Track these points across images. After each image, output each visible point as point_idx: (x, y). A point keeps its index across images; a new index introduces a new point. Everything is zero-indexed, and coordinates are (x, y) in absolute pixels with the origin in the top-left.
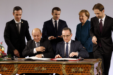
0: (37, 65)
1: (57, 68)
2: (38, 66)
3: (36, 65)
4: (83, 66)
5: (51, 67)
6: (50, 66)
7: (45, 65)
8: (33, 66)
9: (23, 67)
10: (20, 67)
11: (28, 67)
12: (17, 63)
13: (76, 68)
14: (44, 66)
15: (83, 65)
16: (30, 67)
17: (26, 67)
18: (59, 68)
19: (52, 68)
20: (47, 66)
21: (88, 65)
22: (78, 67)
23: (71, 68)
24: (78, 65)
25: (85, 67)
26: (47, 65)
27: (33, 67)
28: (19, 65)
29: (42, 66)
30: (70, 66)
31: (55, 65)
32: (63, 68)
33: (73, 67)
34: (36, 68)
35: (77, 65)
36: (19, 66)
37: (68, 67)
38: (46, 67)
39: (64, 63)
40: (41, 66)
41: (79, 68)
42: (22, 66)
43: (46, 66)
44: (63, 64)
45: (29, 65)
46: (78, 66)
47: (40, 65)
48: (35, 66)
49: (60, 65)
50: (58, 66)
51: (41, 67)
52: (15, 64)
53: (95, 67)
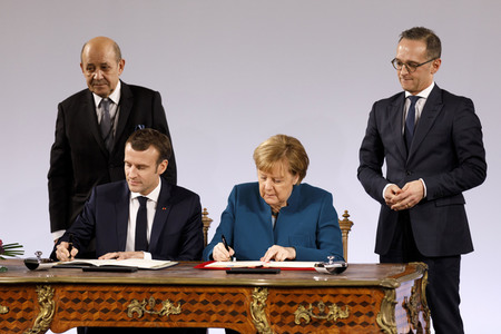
0: (139, 289)
1: (229, 303)
2: (145, 296)
3: (133, 289)
4: (347, 296)
5: (202, 298)
6: (199, 294)
7: (175, 290)
8: (120, 296)
9: (77, 301)
10: (65, 300)
11: (99, 301)
12: (48, 284)
13: (315, 304)
14: (173, 297)
15: (345, 291)
16: (111, 301)
17: (88, 301)
18: (240, 303)
19: (205, 302)
20: (185, 297)
21: (368, 292)
22: (326, 299)
23: (292, 304)
24: (325, 291)
25: (356, 300)
26: (186, 290)
27: (123, 301)
28: (59, 291)
29: (162, 296)
30: (286, 295)
31: (220, 290)
32: (258, 303)
33: (301, 299)
34: (136, 303)
35: (320, 292)
36: (61, 293)
37: (277, 299)
38: (182, 302)
39: (261, 281)
40: (156, 296)
41: (328, 303)
42: (74, 296)
43: (179, 297)
44: (257, 286)
45: (105, 292)
46: (322, 295)
47: (152, 293)
48: (131, 296)
49: (244, 290)
50: (234, 294)
51: (158, 302)
52: (42, 285)
53: (400, 301)
